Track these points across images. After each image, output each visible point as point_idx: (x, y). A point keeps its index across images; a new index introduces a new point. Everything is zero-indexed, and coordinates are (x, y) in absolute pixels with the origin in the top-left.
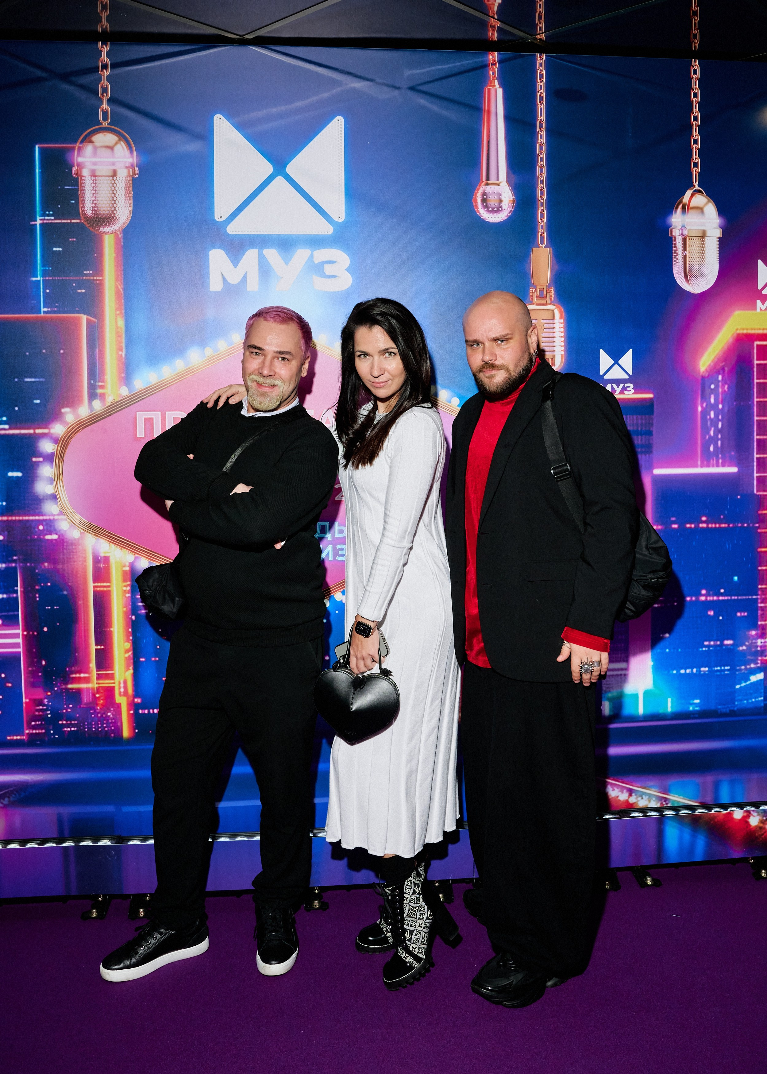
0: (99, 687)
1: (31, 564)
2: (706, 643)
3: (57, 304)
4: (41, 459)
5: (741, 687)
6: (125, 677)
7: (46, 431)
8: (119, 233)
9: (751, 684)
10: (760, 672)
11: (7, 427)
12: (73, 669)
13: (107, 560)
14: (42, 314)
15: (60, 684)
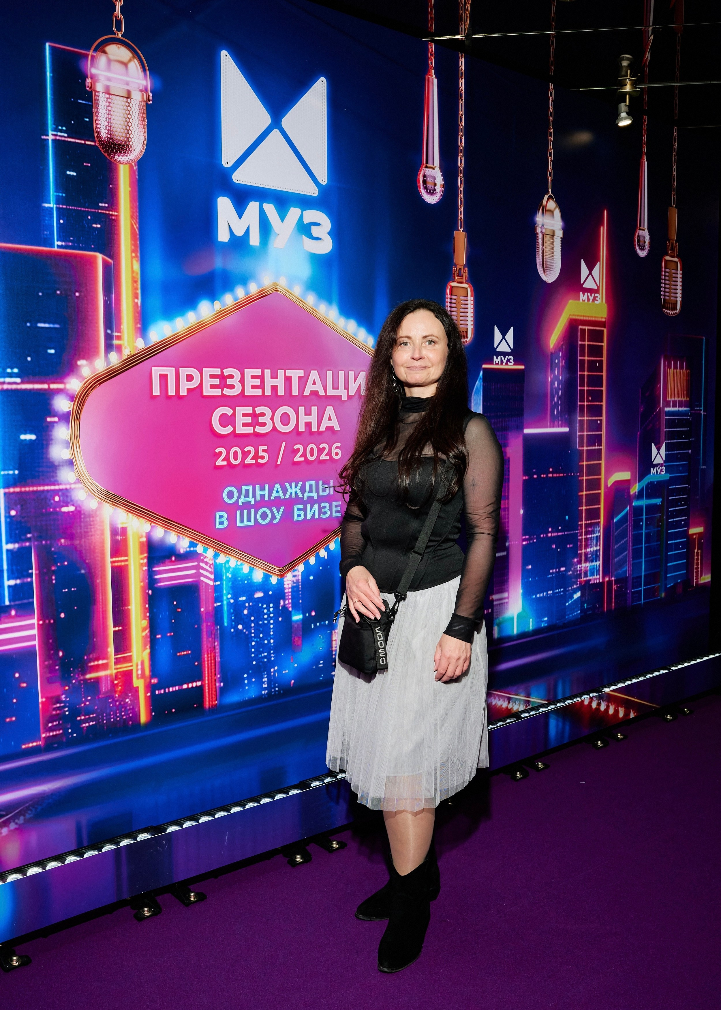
0: (118, 672)
1: (46, 542)
2: (551, 571)
3: (71, 238)
4: (56, 419)
5: (569, 604)
6: (142, 657)
7: (60, 386)
8: (133, 164)
9: (575, 600)
10: (579, 592)
11: (18, 380)
12: (91, 656)
13: (124, 531)
14: (56, 249)
15: (78, 675)
